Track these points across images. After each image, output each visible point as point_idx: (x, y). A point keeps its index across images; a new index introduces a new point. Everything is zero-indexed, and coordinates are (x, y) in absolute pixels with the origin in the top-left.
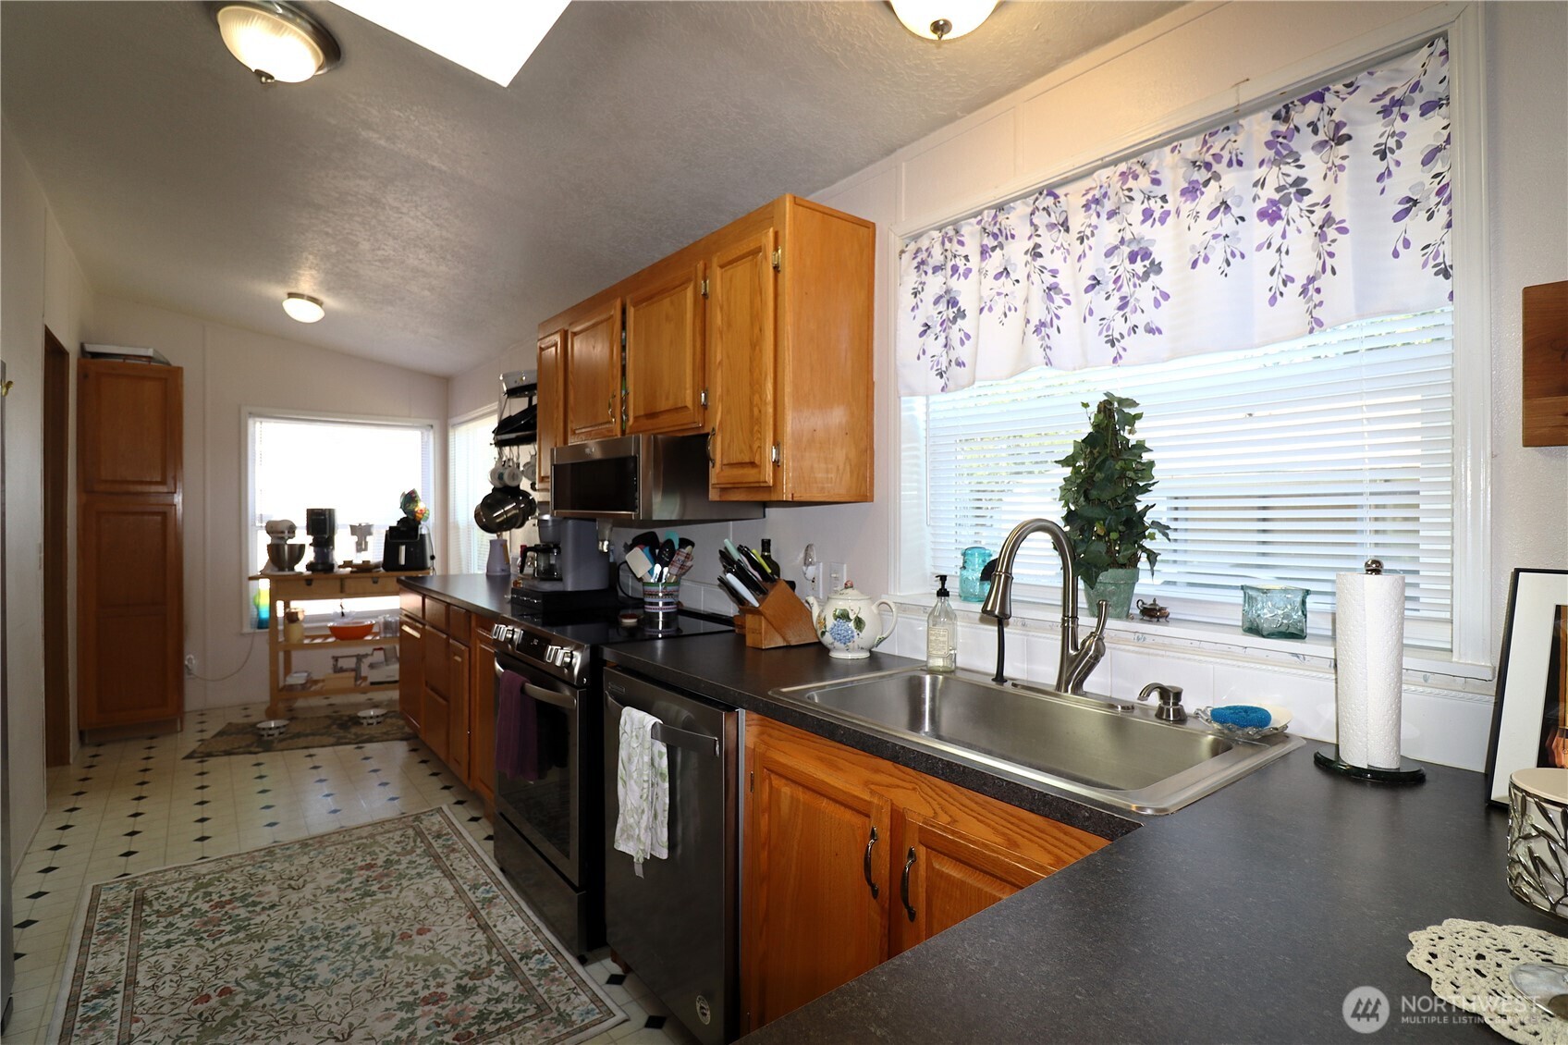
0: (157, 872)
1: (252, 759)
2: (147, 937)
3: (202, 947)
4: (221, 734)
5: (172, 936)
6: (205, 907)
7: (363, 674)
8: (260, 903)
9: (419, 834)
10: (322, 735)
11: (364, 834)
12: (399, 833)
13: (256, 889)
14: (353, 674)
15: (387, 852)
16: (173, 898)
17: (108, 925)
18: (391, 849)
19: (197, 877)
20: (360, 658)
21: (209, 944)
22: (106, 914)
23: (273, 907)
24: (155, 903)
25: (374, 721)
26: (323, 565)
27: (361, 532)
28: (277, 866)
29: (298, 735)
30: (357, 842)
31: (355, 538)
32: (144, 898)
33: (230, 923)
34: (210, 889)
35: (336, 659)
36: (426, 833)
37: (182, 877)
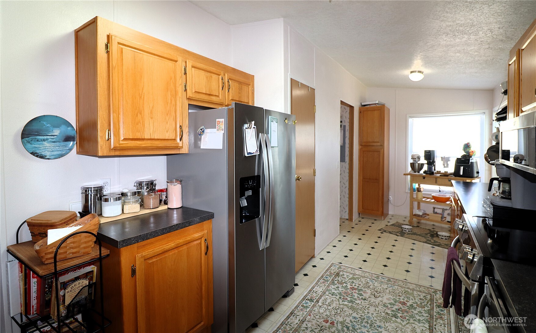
0: (347, 267)
1: (395, 237)
2: (331, 288)
3: (339, 301)
4: (392, 225)
5: (335, 292)
6: (349, 287)
7: (445, 216)
8: (363, 295)
9: (432, 300)
10: (423, 236)
11: (411, 287)
12: (424, 294)
13: (365, 289)
14: (440, 216)
15: (414, 301)
16: (345, 278)
17: (326, 278)
18: (416, 301)
19: (354, 274)
20: (444, 210)
21: (341, 301)
22: (329, 274)
23: (365, 299)
24: (340, 277)
25: (444, 238)
26: (430, 172)
27: (445, 160)
28: (376, 284)
29: (415, 234)
30: (406, 289)
31: (442, 162)
32: (339, 274)
33: (351, 298)
34: (354, 281)
35: (434, 208)
36: (435, 301)
37: (351, 272)
